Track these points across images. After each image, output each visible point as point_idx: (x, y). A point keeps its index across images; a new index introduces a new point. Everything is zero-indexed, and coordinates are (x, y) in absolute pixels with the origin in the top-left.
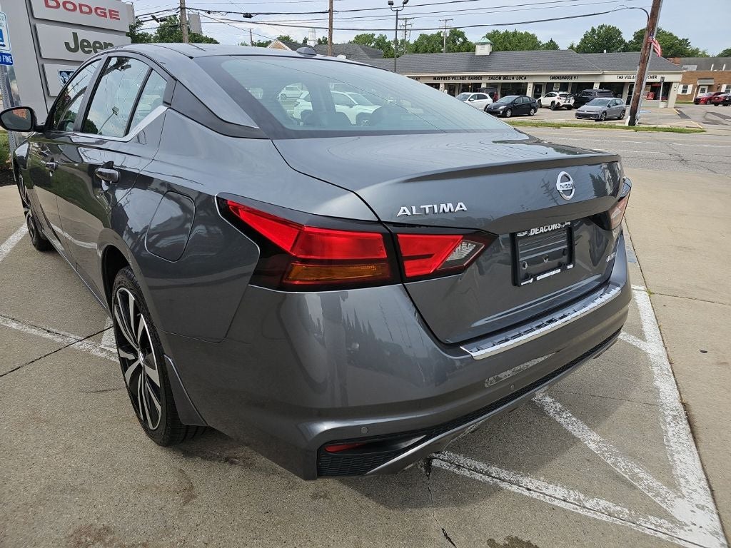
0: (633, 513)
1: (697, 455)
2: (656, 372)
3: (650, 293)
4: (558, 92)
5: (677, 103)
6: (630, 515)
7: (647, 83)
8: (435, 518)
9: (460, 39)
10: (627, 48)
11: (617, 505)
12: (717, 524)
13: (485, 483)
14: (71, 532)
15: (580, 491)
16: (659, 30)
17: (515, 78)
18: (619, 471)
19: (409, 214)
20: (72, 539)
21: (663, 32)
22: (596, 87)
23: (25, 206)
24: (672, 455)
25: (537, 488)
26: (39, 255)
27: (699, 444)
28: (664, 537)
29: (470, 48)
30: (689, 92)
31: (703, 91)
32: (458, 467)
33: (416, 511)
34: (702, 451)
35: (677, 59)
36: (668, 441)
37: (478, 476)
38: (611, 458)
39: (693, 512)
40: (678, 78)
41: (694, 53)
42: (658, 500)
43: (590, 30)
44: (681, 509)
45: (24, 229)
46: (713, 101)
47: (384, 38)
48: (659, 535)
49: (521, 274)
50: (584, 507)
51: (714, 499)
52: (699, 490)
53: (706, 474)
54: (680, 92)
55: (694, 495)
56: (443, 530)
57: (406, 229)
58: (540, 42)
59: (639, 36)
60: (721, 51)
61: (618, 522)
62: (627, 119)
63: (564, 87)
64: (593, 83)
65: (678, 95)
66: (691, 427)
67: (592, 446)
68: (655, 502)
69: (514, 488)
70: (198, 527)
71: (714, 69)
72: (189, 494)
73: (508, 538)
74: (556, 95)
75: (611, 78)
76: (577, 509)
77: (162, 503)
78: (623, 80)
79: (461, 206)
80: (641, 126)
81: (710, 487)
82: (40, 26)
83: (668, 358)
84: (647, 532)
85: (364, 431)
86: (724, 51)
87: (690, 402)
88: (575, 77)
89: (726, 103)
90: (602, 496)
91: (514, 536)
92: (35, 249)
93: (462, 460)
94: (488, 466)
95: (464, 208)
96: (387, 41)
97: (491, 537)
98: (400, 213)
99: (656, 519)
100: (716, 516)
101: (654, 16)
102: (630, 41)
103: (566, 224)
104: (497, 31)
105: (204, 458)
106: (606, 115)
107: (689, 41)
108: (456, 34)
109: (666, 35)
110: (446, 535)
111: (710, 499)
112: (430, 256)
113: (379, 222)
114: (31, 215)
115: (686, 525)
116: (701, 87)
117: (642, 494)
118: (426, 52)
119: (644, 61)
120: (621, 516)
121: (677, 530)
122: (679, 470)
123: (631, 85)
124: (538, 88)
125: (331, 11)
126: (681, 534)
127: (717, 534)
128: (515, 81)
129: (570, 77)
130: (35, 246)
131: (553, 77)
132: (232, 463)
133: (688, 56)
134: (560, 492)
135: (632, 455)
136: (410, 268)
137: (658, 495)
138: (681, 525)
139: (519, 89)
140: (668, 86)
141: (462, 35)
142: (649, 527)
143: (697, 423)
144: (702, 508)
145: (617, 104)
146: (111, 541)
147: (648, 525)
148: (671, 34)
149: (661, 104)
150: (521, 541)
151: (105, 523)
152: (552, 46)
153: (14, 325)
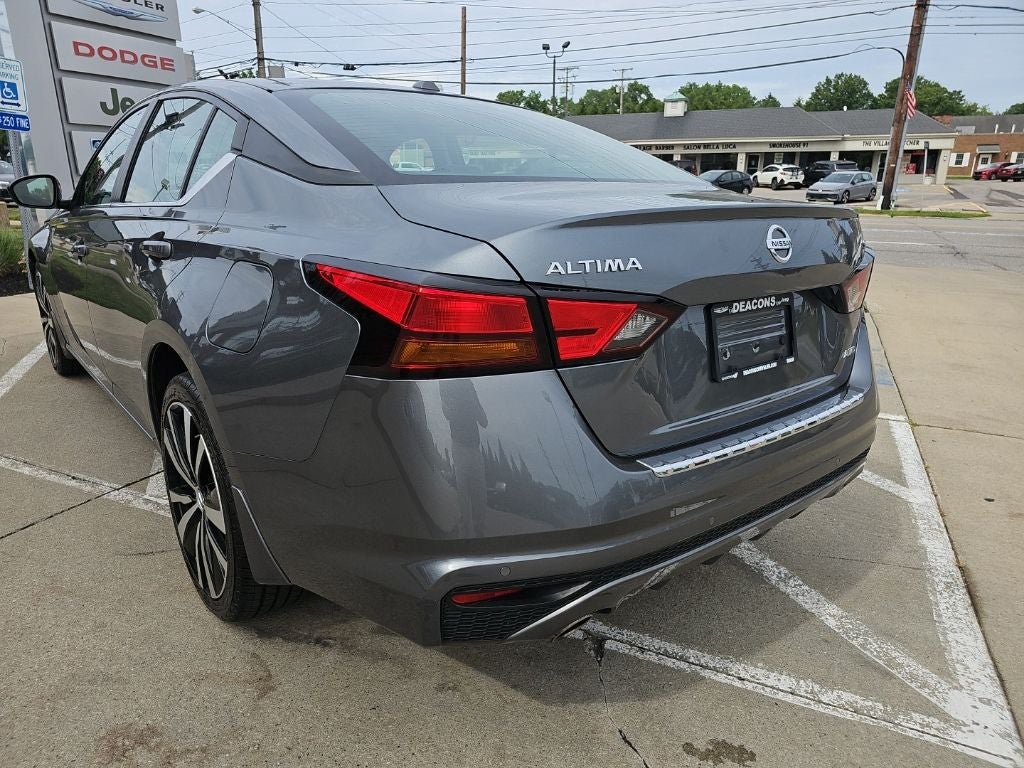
0: (889, 708)
1: (980, 635)
2: (922, 527)
3: (914, 425)
4: (780, 164)
5: (947, 178)
6: (885, 711)
7: (906, 151)
8: (609, 716)
9: (643, 96)
10: (876, 104)
11: (867, 698)
12: (1009, 723)
13: (680, 671)
14: (103, 733)
15: (813, 681)
16: (919, 79)
17: (721, 147)
18: (869, 654)
19: (563, 272)
20: (105, 742)
21: (926, 81)
22: (834, 157)
23: (43, 314)
24: (944, 634)
25: (753, 677)
26: (62, 381)
27: (984, 620)
28: (934, 740)
29: (657, 107)
30: (965, 163)
31: (985, 161)
32: (642, 650)
33: (581, 707)
34: (987, 628)
35: (947, 118)
36: (940, 616)
37: (670, 662)
38: (857, 637)
39: (975, 707)
40: (949, 143)
41: (971, 110)
42: (925, 692)
43: (823, 81)
44: (957, 704)
45: (43, 348)
46: (1000, 175)
47: (537, 96)
48: (927, 737)
49: (722, 367)
50: (820, 702)
51: (1005, 691)
52: (983, 679)
53: (992, 659)
54: (952, 164)
55: (976, 686)
56: (620, 732)
57: (559, 293)
58: (754, 98)
59: (892, 88)
60: (1009, 107)
61: (869, 721)
62: (880, 199)
63: (789, 158)
64: (830, 152)
65: (950, 168)
66: (971, 598)
67: (832, 623)
68: (920, 694)
69: (721, 678)
70: (279, 728)
71: (999, 131)
72: (265, 685)
73: (712, 742)
74: (777, 169)
75: (855, 145)
76: (809, 704)
77: (229, 696)
78: (873, 147)
79: (634, 263)
80: (899, 209)
81: (999, 676)
82: (67, 81)
83: (939, 509)
84: (911, 734)
85: (505, 573)
86: (1012, 106)
87: (971, 565)
88: (805, 144)
89: (1017, 177)
90: (847, 687)
91: (721, 738)
92: (55, 373)
93: (647, 641)
94: (683, 650)
95: (638, 265)
96: (541, 99)
97: (689, 741)
98: (551, 270)
99: (922, 716)
100: (1007, 714)
101: (911, 60)
102: (880, 96)
103: (783, 300)
104: (694, 84)
105: (287, 639)
106: (849, 195)
107: (962, 94)
108: (637, 89)
109: (930, 86)
110: (624, 738)
111: (999, 691)
112: (593, 331)
113: (522, 282)
114: (52, 326)
115: (965, 725)
116: (982, 156)
117: (902, 684)
118: (596, 113)
119: (900, 120)
120: (872, 713)
121: (952, 731)
122: (955, 653)
123: (883, 154)
124: (752, 159)
125: (463, 59)
126: (958, 736)
127: (1009, 736)
128: (721, 151)
129: (797, 144)
130: (55, 369)
131: (774, 145)
132: (326, 645)
133: (962, 115)
134: (786, 682)
135: (888, 635)
136: (566, 347)
137: (924, 685)
138: (959, 725)
139: (727, 161)
140: (935, 155)
141: (645, 89)
142: (912, 727)
143: (981, 593)
144: (988, 702)
145: (864, 180)
146: (158, 746)
147: (911, 725)
148: (937, 85)
149: (927, 180)
150: (731, 746)
151: (149, 722)
152: (771, 102)
153: (26, 470)
